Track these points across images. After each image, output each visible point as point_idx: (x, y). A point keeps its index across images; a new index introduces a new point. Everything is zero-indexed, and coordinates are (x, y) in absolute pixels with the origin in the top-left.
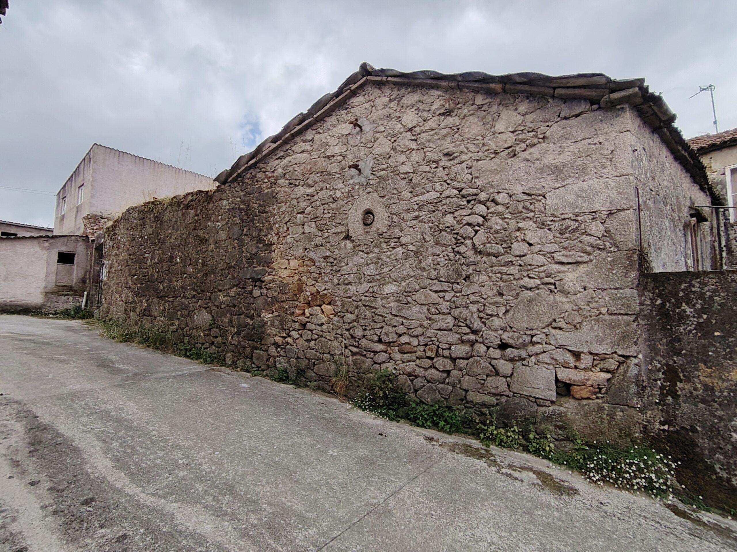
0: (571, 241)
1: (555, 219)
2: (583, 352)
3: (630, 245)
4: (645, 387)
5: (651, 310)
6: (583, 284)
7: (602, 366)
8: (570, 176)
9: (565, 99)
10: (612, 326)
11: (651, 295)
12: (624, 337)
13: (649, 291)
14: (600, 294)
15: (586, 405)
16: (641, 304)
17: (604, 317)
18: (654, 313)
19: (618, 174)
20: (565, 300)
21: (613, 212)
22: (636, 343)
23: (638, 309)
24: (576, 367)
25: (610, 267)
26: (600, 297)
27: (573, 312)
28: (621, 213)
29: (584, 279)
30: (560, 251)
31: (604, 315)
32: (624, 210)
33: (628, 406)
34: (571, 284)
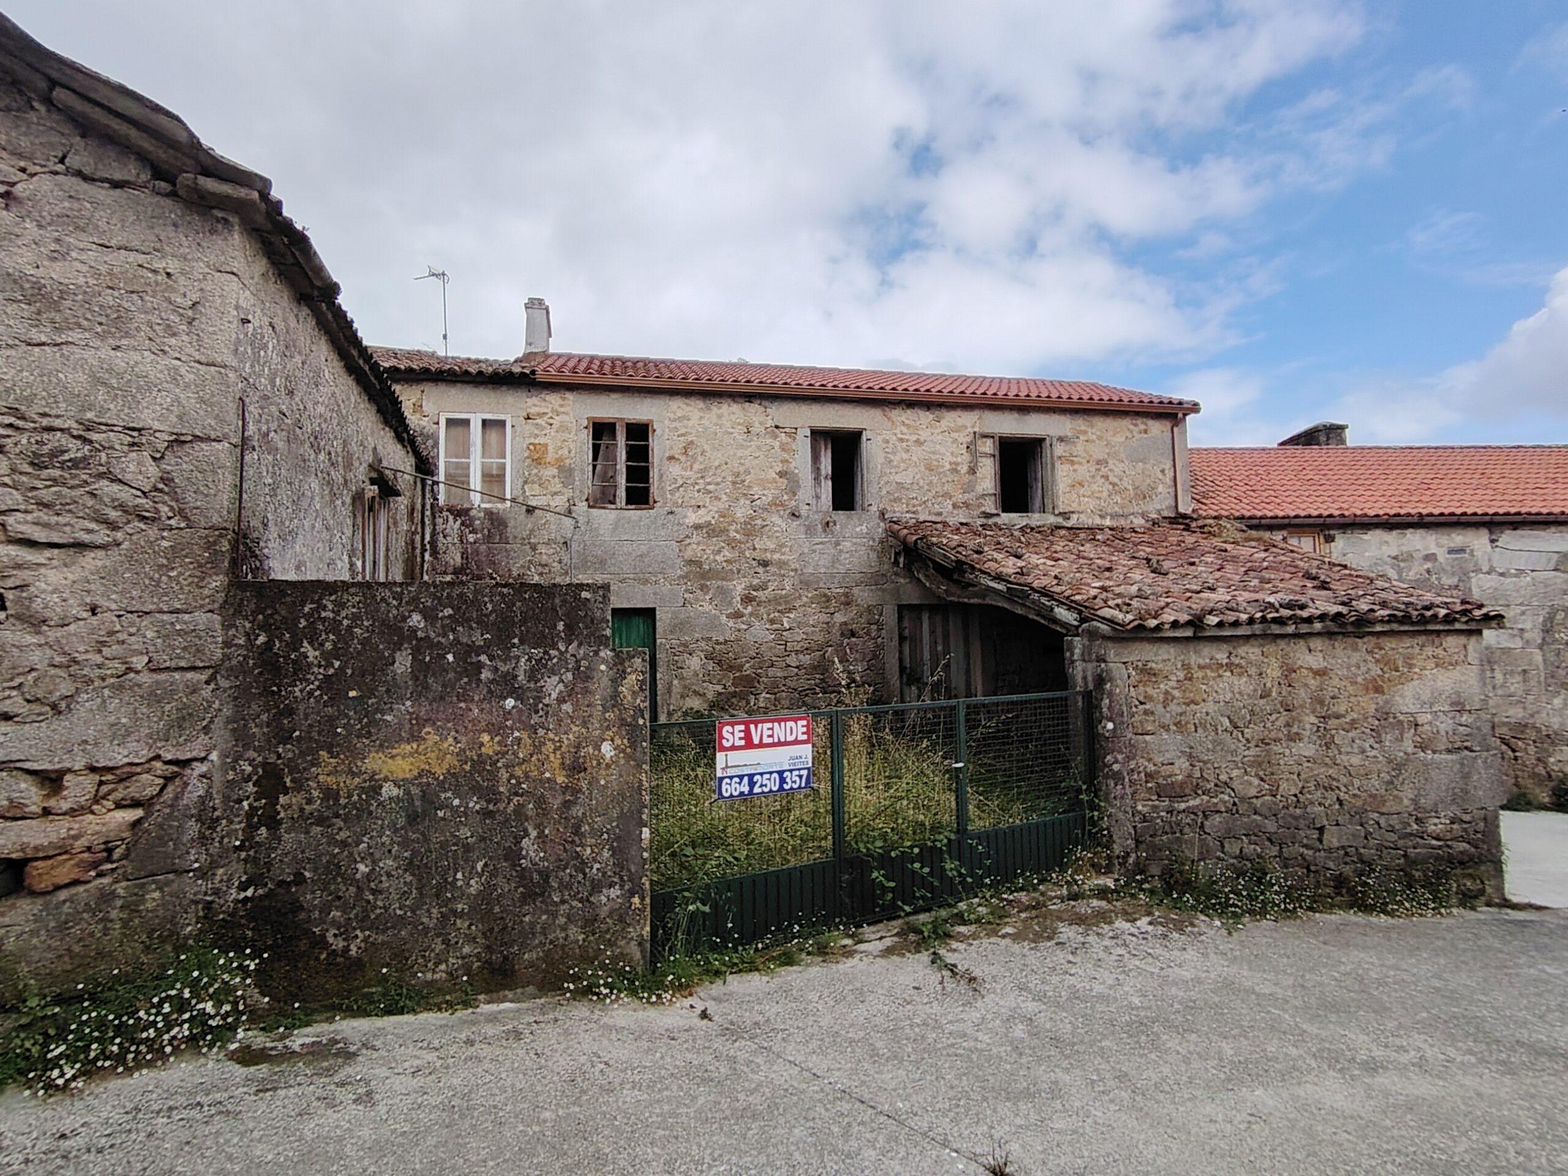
0: (65, 491)
1: (20, 423)
2: (69, 770)
3: (216, 519)
4: (218, 819)
5: (245, 657)
6: (88, 600)
7: (117, 795)
8: (80, 326)
9: (85, 128)
10: (154, 698)
11: (248, 625)
12: (182, 721)
13: (246, 618)
14: (132, 624)
15: (65, 901)
16: (227, 644)
17: (139, 678)
18: (251, 662)
19: (203, 359)
20: (30, 639)
21: (182, 438)
22: (206, 730)
23: (219, 654)
24: (46, 812)
25: (165, 561)
26: (133, 630)
27: (53, 671)
28: (203, 445)
29: (93, 587)
30: (26, 512)
31: (138, 672)
32: (208, 439)
33: (175, 872)
34: (55, 598)
